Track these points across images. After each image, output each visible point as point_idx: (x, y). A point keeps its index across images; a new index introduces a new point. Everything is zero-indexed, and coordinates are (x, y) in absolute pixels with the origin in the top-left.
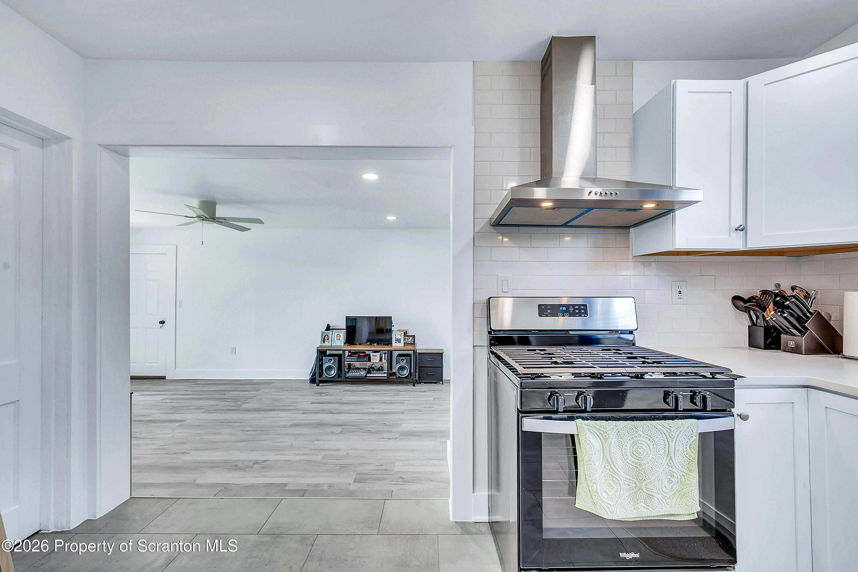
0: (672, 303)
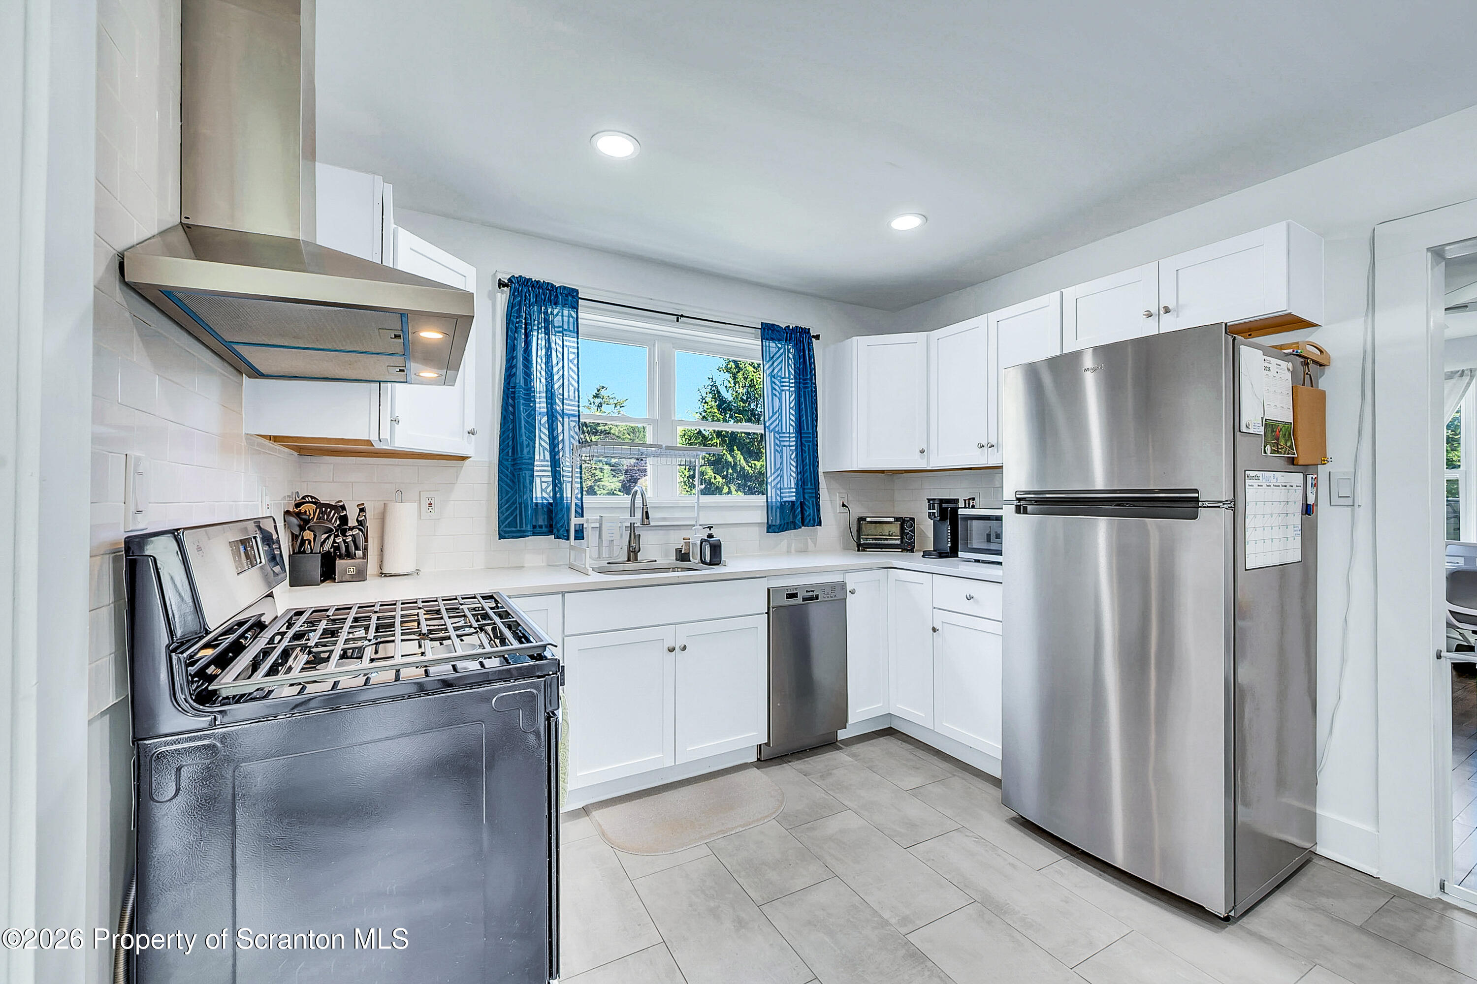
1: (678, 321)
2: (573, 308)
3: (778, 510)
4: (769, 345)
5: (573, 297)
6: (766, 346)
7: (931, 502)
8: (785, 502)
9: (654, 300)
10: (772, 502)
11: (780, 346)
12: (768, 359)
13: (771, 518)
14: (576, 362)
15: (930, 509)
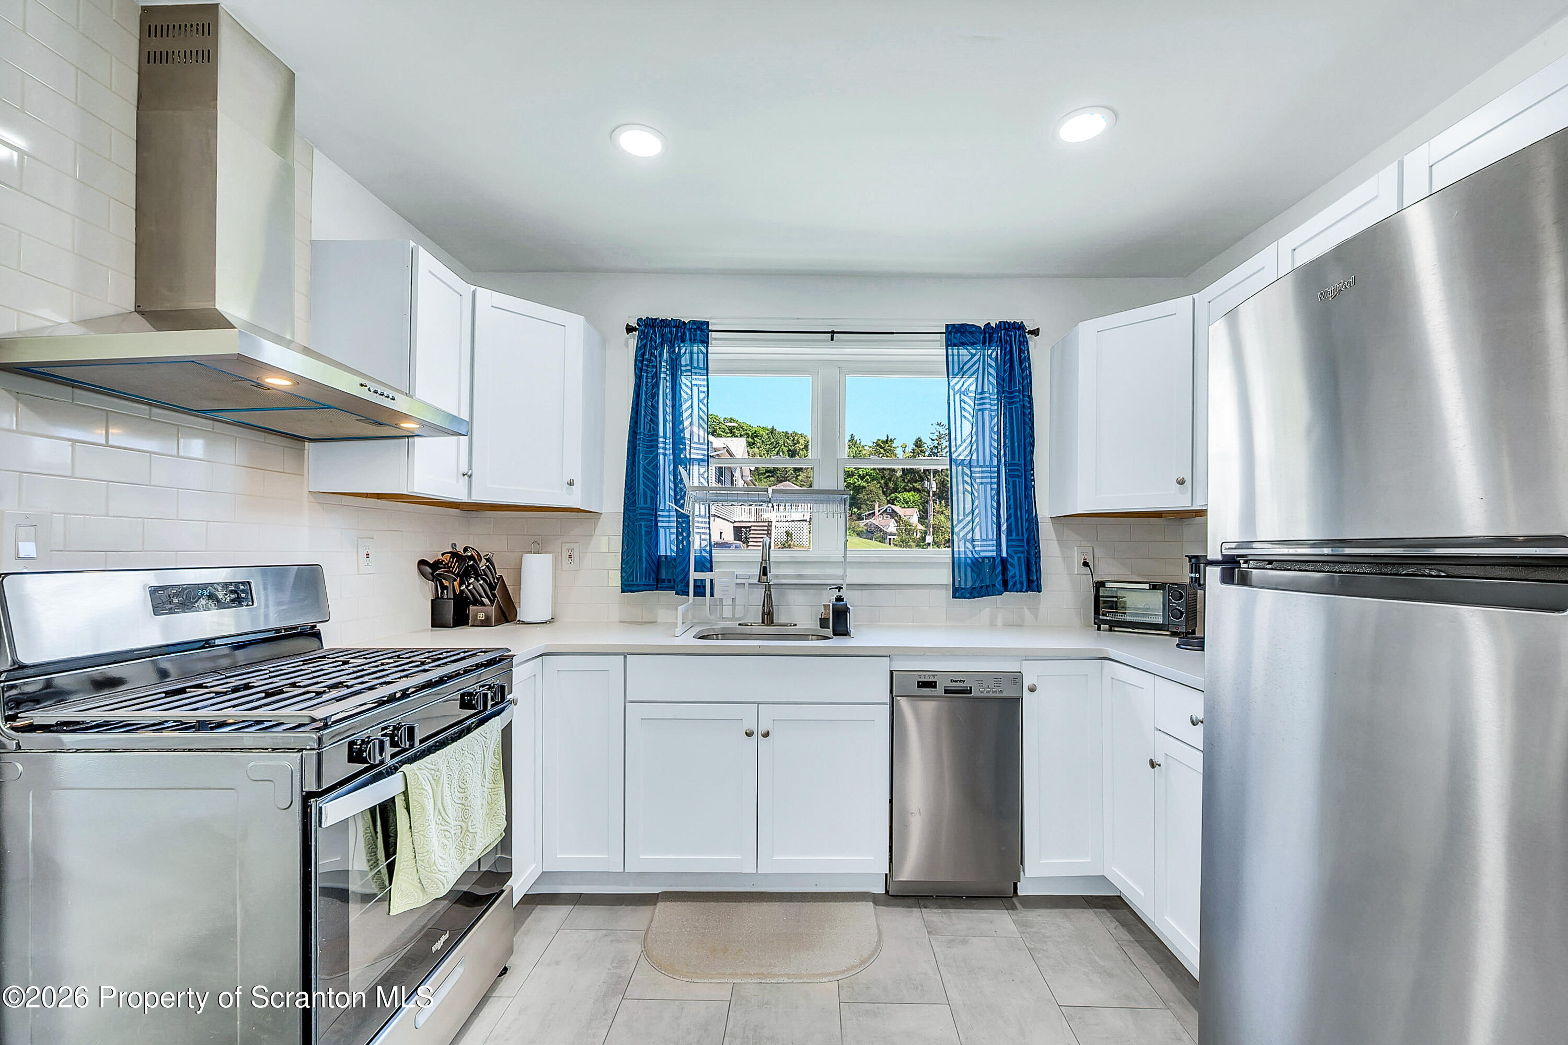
0: (358, 572)
1: (832, 339)
2: (702, 342)
3: (969, 569)
4: (958, 352)
5: (702, 330)
6: (953, 355)
7: (1193, 561)
8: (983, 558)
9: (801, 319)
10: (959, 558)
11: (974, 351)
12: (956, 371)
13: (957, 579)
14: (705, 402)
15: (1192, 572)
